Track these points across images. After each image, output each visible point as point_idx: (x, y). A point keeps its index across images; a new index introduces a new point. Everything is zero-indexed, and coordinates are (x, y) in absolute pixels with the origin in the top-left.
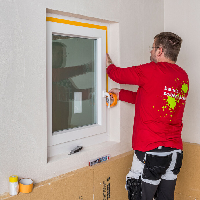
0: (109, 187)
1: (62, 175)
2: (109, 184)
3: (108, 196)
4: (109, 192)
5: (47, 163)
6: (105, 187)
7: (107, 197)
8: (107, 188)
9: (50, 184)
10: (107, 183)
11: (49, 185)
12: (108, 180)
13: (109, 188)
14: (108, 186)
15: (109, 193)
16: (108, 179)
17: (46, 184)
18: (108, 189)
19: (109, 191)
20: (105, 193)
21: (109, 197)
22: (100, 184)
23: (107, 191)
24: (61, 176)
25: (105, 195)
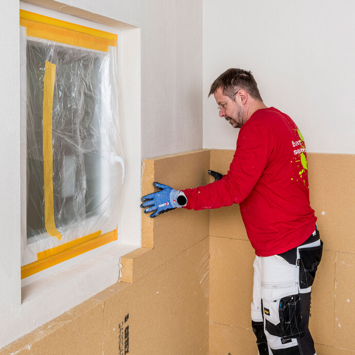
0: (128, 333)
1: (48, 323)
2: (127, 328)
3: (126, 350)
4: (128, 342)
5: (22, 303)
6: (122, 334)
7: (124, 351)
8: (124, 336)
9: (29, 347)
10: (124, 326)
11: (28, 349)
12: (125, 321)
13: (127, 335)
14: (125, 331)
15: (128, 344)
16: (127, 318)
17: (23, 349)
18: (125, 338)
19: (128, 339)
20: (121, 345)
21: (128, 351)
22: (114, 329)
23: (124, 340)
24: (46, 326)
25: (121, 349)
